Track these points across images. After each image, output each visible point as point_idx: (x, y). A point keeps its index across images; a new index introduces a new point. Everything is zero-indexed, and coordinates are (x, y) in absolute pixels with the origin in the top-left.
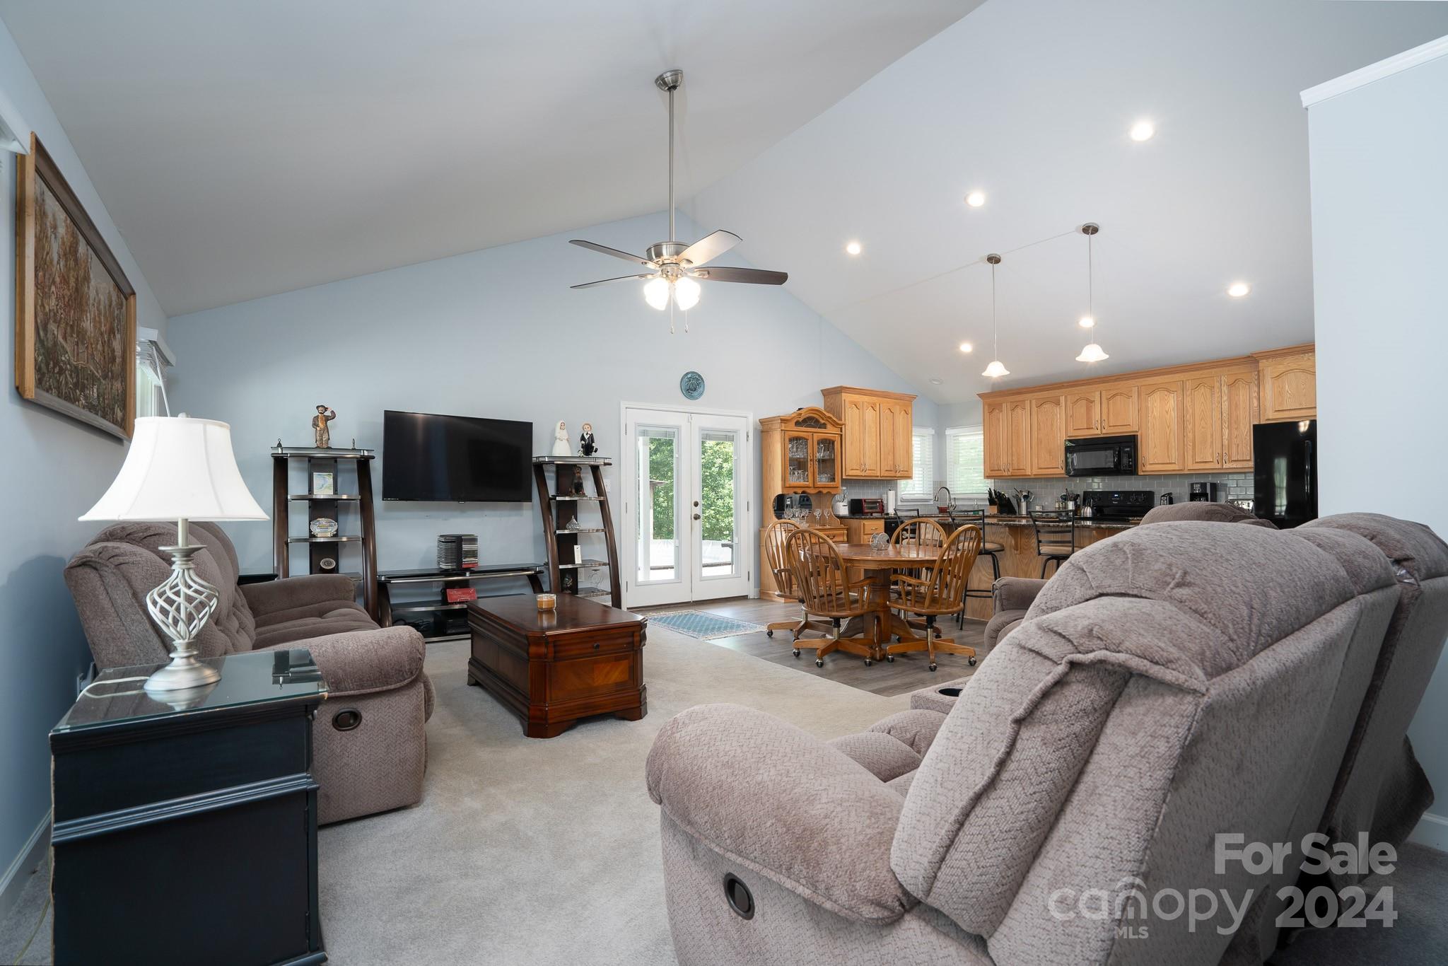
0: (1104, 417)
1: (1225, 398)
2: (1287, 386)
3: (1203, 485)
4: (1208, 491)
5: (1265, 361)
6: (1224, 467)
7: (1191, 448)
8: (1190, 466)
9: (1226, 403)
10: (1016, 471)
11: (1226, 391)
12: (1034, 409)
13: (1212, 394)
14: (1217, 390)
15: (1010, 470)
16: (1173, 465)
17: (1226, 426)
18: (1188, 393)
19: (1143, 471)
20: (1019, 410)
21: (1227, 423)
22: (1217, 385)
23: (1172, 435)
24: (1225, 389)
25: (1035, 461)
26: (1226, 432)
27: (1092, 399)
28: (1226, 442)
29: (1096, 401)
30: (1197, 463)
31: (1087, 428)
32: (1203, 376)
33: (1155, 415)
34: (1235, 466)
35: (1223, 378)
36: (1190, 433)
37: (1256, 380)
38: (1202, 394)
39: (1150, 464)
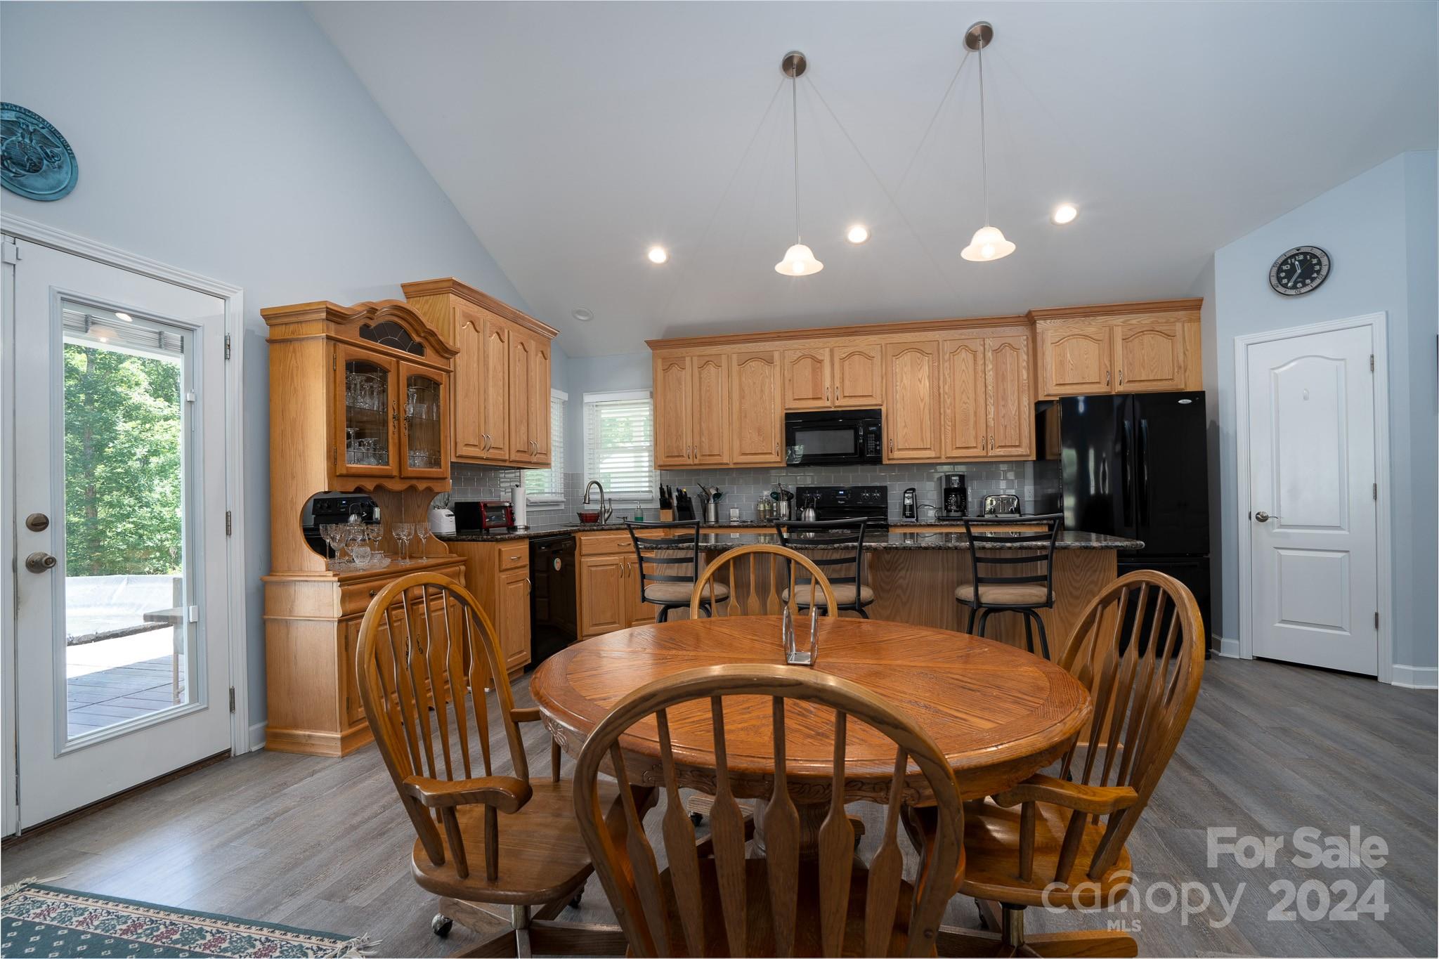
0: (837, 383)
1: (990, 366)
2: (1069, 355)
5: (1043, 321)
6: (990, 454)
7: (949, 428)
8: (948, 452)
9: (991, 373)
10: (706, 458)
11: (991, 358)
12: (735, 367)
13: (975, 361)
14: (980, 355)
15: (697, 457)
16: (926, 451)
18: (946, 357)
19: (890, 459)
20: (711, 368)
21: (993, 398)
22: (980, 349)
23: (926, 411)
24: (989, 355)
25: (736, 443)
26: (991, 409)
27: (820, 358)
28: (991, 423)
29: (825, 361)
30: (957, 448)
31: (813, 399)
32: (963, 337)
33: (904, 384)
34: (1002, 453)
35: (988, 341)
36: (949, 409)
37: (1025, 346)
38: (964, 359)
39: (899, 450)
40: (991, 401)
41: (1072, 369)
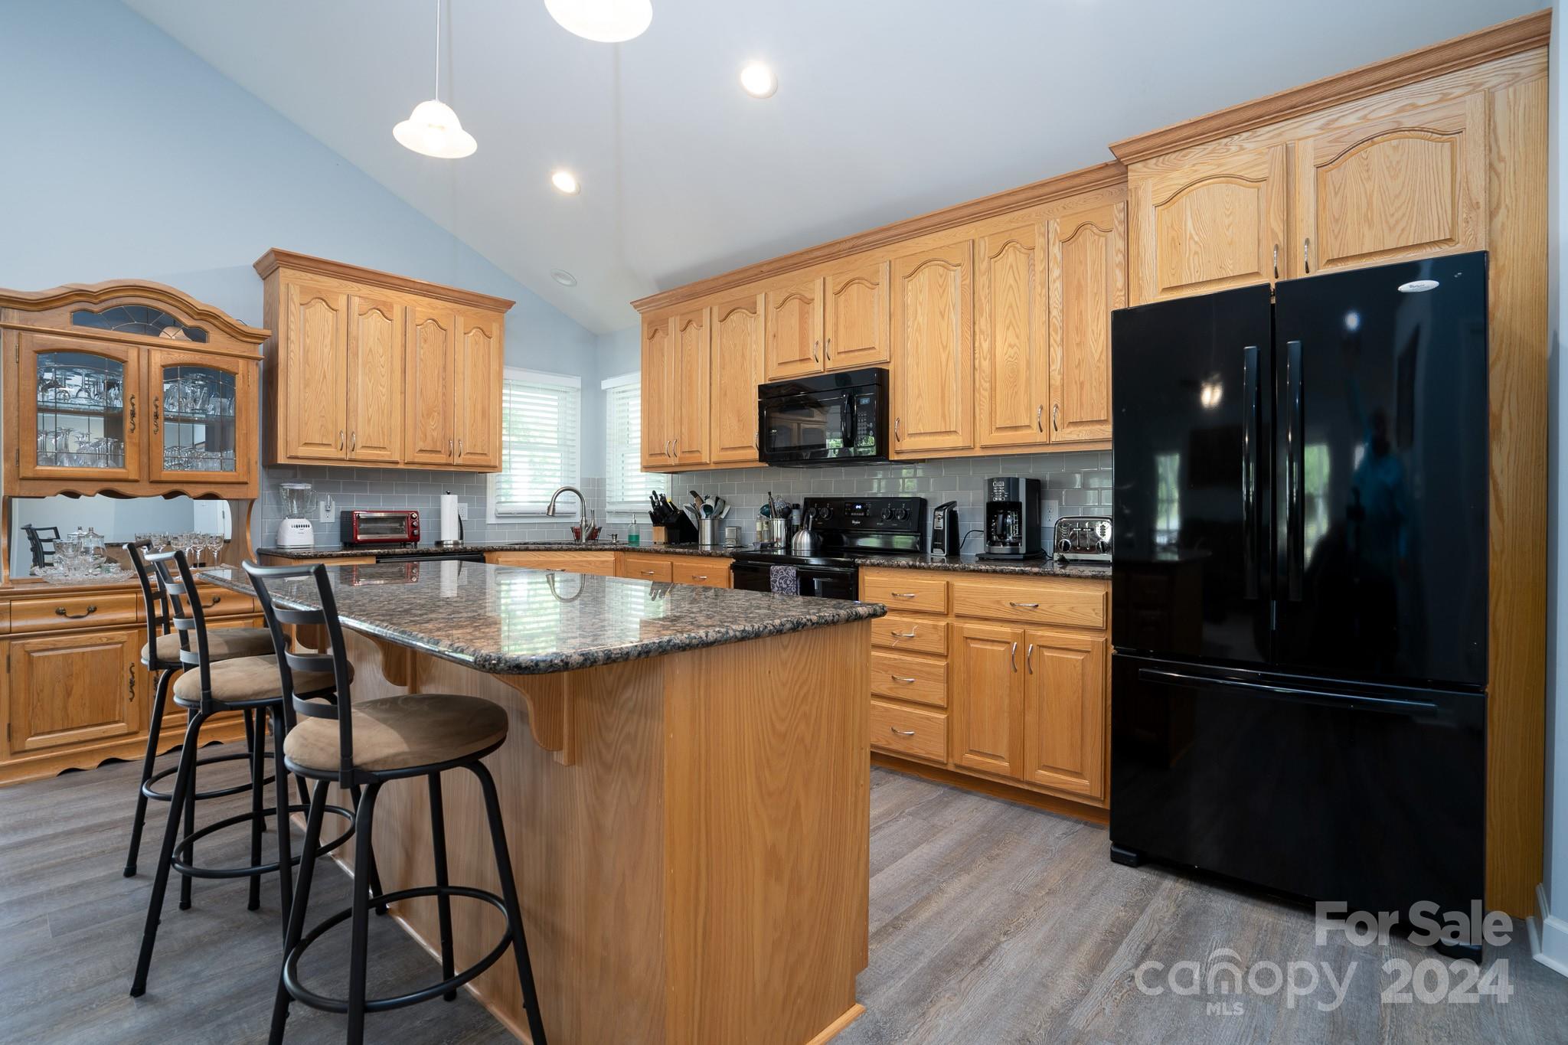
0: (829, 335)
1: (1056, 272)
2: (1190, 224)
3: (1012, 484)
4: (1022, 498)
5: (1139, 165)
6: (1053, 439)
7: (986, 394)
8: (988, 437)
9: (1058, 284)
10: (688, 455)
11: (1059, 257)
12: (716, 324)
13: (1031, 266)
14: (1039, 254)
15: (679, 455)
16: (953, 437)
17: (1058, 339)
18: (984, 266)
19: (898, 453)
20: (692, 329)
21: (1060, 332)
22: (1040, 242)
23: (951, 364)
24: (1056, 250)
25: (715, 433)
26: (1057, 353)
27: (808, 295)
28: (1057, 380)
29: (816, 301)
30: (999, 429)
31: (801, 360)
32: (1014, 225)
33: (918, 323)
34: (1074, 437)
35: (1053, 225)
36: (985, 359)
37: (1120, 222)
38: (1011, 266)
39: (911, 435)
40: (1056, 337)
41: (1196, 253)
